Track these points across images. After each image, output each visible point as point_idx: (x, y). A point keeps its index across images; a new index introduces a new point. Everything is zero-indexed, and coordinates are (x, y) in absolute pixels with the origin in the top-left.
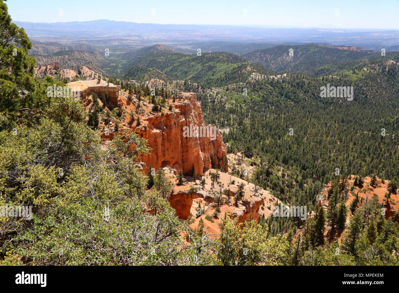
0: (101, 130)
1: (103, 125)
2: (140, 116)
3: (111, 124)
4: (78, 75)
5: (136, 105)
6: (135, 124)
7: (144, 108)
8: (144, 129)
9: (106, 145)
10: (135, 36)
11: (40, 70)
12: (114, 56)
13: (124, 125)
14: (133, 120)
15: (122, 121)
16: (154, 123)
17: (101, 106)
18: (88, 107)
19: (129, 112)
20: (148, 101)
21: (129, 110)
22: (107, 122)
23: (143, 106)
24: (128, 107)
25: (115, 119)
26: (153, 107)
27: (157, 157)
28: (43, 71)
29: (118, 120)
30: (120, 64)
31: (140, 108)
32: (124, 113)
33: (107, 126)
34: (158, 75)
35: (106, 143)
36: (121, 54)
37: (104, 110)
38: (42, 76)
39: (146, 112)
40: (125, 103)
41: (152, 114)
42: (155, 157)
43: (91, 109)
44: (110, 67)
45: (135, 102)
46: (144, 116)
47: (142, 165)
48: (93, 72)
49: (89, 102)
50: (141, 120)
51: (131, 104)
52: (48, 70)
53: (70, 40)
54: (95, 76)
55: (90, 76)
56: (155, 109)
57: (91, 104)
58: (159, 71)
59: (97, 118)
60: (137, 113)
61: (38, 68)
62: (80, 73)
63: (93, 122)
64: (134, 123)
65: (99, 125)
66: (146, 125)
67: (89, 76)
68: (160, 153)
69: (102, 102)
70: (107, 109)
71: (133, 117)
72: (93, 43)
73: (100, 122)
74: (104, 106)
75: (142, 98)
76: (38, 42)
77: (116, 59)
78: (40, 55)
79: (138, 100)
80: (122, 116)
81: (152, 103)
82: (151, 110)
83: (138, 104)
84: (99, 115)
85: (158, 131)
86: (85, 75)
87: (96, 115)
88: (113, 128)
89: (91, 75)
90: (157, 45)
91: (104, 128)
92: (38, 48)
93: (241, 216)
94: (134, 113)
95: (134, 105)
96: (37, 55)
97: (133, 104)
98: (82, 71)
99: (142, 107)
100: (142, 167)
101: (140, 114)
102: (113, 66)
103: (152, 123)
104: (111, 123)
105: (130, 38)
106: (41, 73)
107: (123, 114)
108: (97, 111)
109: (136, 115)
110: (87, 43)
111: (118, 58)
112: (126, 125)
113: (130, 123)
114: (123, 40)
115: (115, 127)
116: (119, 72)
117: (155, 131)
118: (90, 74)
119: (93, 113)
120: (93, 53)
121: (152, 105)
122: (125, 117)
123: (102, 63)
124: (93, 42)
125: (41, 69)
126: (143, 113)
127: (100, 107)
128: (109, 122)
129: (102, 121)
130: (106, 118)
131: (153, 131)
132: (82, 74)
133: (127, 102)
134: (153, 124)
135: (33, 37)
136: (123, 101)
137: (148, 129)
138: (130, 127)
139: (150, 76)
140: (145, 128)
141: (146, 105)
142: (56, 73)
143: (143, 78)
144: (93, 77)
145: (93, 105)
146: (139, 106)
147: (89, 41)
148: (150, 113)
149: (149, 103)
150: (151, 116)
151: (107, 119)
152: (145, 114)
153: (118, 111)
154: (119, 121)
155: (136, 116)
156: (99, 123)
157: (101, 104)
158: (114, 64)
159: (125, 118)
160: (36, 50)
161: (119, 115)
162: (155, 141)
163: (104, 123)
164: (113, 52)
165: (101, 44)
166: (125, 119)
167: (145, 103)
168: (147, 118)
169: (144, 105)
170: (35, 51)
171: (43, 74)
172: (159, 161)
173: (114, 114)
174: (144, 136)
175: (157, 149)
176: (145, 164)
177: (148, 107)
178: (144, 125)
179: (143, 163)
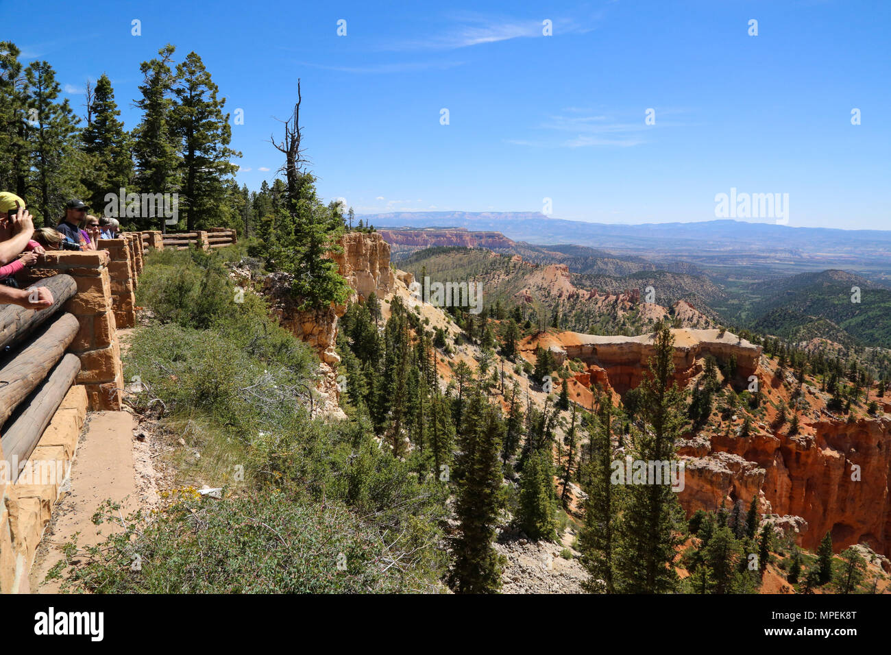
0: (714, 427)
1: (719, 418)
2: (799, 417)
3: (735, 421)
4: (669, 316)
5: (792, 390)
6: (785, 429)
7: (809, 398)
8: (804, 443)
9: (720, 459)
10: (785, 251)
11: (606, 301)
12: (738, 286)
13: (762, 428)
14: (781, 420)
15: (758, 417)
16: (828, 435)
17: (720, 382)
18: (694, 379)
19: (776, 403)
20: (819, 386)
21: (776, 397)
22: (727, 415)
23: (808, 395)
24: (774, 391)
25: (744, 411)
26: (831, 400)
27: (825, 510)
28: (612, 302)
29: (750, 415)
30: (747, 303)
31: (801, 398)
32: (765, 403)
33: (727, 422)
34: (828, 332)
35: (721, 457)
36: (753, 284)
37: (725, 391)
38: (608, 310)
39: (814, 408)
40: (769, 382)
41: (826, 414)
42: (821, 510)
43: (699, 384)
44: (727, 306)
45: (790, 384)
46: (807, 416)
47: (797, 522)
48: (697, 313)
49: (698, 369)
50: (801, 424)
51: (782, 386)
52: (619, 301)
53: (661, 254)
54: (698, 321)
55: (690, 319)
56: (834, 406)
57: (699, 375)
58: (833, 324)
59: (708, 402)
60: (792, 406)
61: (604, 298)
62: (672, 312)
63: (700, 410)
64: (783, 427)
65: (710, 418)
66: (811, 437)
67: (688, 320)
68: (833, 503)
69: (723, 373)
70: (732, 390)
71: (783, 413)
72: (701, 261)
73: (713, 412)
74: (725, 382)
75: (807, 377)
76: (608, 254)
77: (742, 291)
78: (609, 277)
79: (797, 381)
80: (759, 408)
81: (828, 392)
82: (825, 405)
83: (797, 390)
84: (714, 397)
85: (836, 454)
86: (682, 316)
87: (708, 397)
88: (738, 429)
89: (692, 318)
90: (832, 270)
91: (719, 426)
92: (607, 265)
94: (787, 406)
95: (788, 390)
96: (604, 276)
97: (786, 386)
98: (677, 309)
99: (804, 397)
100: (799, 527)
101: (798, 410)
102: (733, 304)
103: (824, 433)
104: (735, 417)
105: (772, 255)
106: (607, 306)
107: (762, 405)
108: (712, 390)
109: (790, 410)
110: (690, 261)
111: (745, 291)
112: (767, 427)
113: (775, 426)
114: (759, 257)
115: (743, 429)
116: (744, 317)
117: (828, 452)
118: (691, 316)
119: (702, 392)
120: (698, 279)
121: (829, 396)
122: (767, 411)
123: (713, 297)
124: (701, 259)
125: (609, 299)
126: (805, 409)
127: (717, 383)
128: (733, 415)
129: (717, 411)
130: (726, 406)
131: (823, 452)
132: (676, 314)
133: (772, 381)
134: (826, 436)
135: (603, 246)
136: (765, 379)
137: (813, 445)
138: (774, 433)
139: (809, 331)
140: (809, 441)
141: (814, 394)
142: (631, 309)
143: (795, 334)
144: (695, 321)
145: (704, 377)
146: (797, 394)
147: (694, 256)
148: (823, 412)
149: (822, 390)
150: (824, 419)
151: (729, 410)
152: (811, 411)
153: (753, 396)
154: (752, 416)
155: (789, 414)
156: (712, 414)
157: (720, 377)
158: (736, 302)
159: (765, 412)
160: (604, 267)
161: (754, 404)
162: (825, 474)
163: (720, 414)
164: (736, 278)
165: (715, 263)
166: (765, 415)
167: (812, 389)
168: (813, 421)
169: (810, 392)
170: (602, 269)
171: (610, 308)
172: (829, 521)
173: (744, 400)
174: (803, 458)
175: (827, 493)
176: (806, 523)
177: (818, 398)
178: (807, 435)
179: (801, 520)
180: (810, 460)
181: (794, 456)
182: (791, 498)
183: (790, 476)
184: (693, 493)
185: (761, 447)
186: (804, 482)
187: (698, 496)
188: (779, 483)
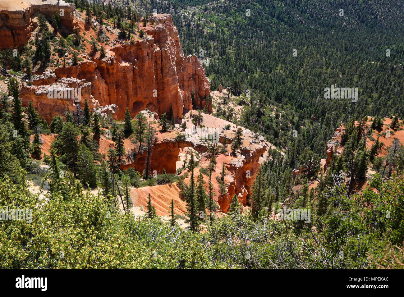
0: (55, 63)
1: (57, 57)
2: (104, 45)
3: (67, 56)
5: (98, 30)
6: (98, 55)
7: (108, 34)
8: (110, 62)
9: (63, 83)
13: (85, 57)
14: (95, 51)
15: (81, 51)
16: (122, 54)
17: (52, 32)
18: (34, 33)
19: (90, 40)
20: (112, 25)
21: (88, 36)
22: (61, 53)
23: (107, 32)
24: (87, 32)
25: (72, 49)
26: (120, 33)
27: (128, 97)
29: (76, 51)
31: (103, 35)
32: (83, 41)
33: (62, 58)
35: (63, 81)
37: (56, 37)
39: (111, 40)
40: (83, 28)
41: (119, 42)
42: (126, 97)
43: (37, 36)
45: (95, 27)
46: (108, 45)
47: (113, 107)
49: (35, 25)
50: (107, 51)
51: (91, 29)
56: (122, 36)
57: (36, 30)
59: (47, 47)
60: (99, 40)
63: (43, 53)
64: (97, 55)
65: (51, 58)
66: (113, 57)
68: (131, 92)
69: (52, 26)
70: (60, 36)
71: (95, 46)
73: (52, 53)
74: (55, 32)
75: (104, 21)
79: (99, 24)
80: (80, 45)
81: (118, 28)
82: (117, 37)
83: (100, 30)
84: (50, 43)
85: (127, 64)
87: (47, 44)
88: (70, 61)
91: (58, 61)
93: (240, 167)
94: (96, 41)
95: (95, 31)
97: (93, 29)
99: (105, 33)
100: (114, 110)
101: (103, 42)
103: (119, 53)
104: (66, 54)
107: (81, 43)
108: (47, 38)
109: (98, 43)
112: (87, 56)
113: (92, 55)
115: (73, 60)
117: (124, 64)
119: (41, 41)
121: (118, 31)
122: (85, 46)
126: (106, 41)
127: (50, 33)
128: (65, 53)
129: (54, 52)
130: (59, 48)
131: (121, 65)
133: (85, 27)
134: (121, 55)
136: (80, 26)
137: (115, 62)
138: (92, 59)
140: (112, 60)
141: (110, 31)
145: (40, 30)
146: (101, 32)
148: (117, 41)
149: (114, 28)
150: (118, 45)
151: (62, 50)
152: (110, 42)
153: (75, 38)
154: (77, 51)
155: (99, 46)
156: (51, 55)
157: (51, 29)
159: (84, 47)
161: (76, 44)
162: (124, 77)
163: (57, 54)
166: (84, 49)
167: (109, 28)
168: (113, 48)
169: (108, 30)
172: (130, 102)
173: (70, 42)
174: (111, 71)
175: (127, 87)
176: (118, 107)
177: (113, 33)
178: (110, 57)
179: (114, 105)
180: (115, 71)
181: (106, 71)
182: (109, 95)
183: (106, 83)
184: (52, 108)
185: (87, 70)
186: (115, 84)
187: (55, 109)
188: (101, 88)
